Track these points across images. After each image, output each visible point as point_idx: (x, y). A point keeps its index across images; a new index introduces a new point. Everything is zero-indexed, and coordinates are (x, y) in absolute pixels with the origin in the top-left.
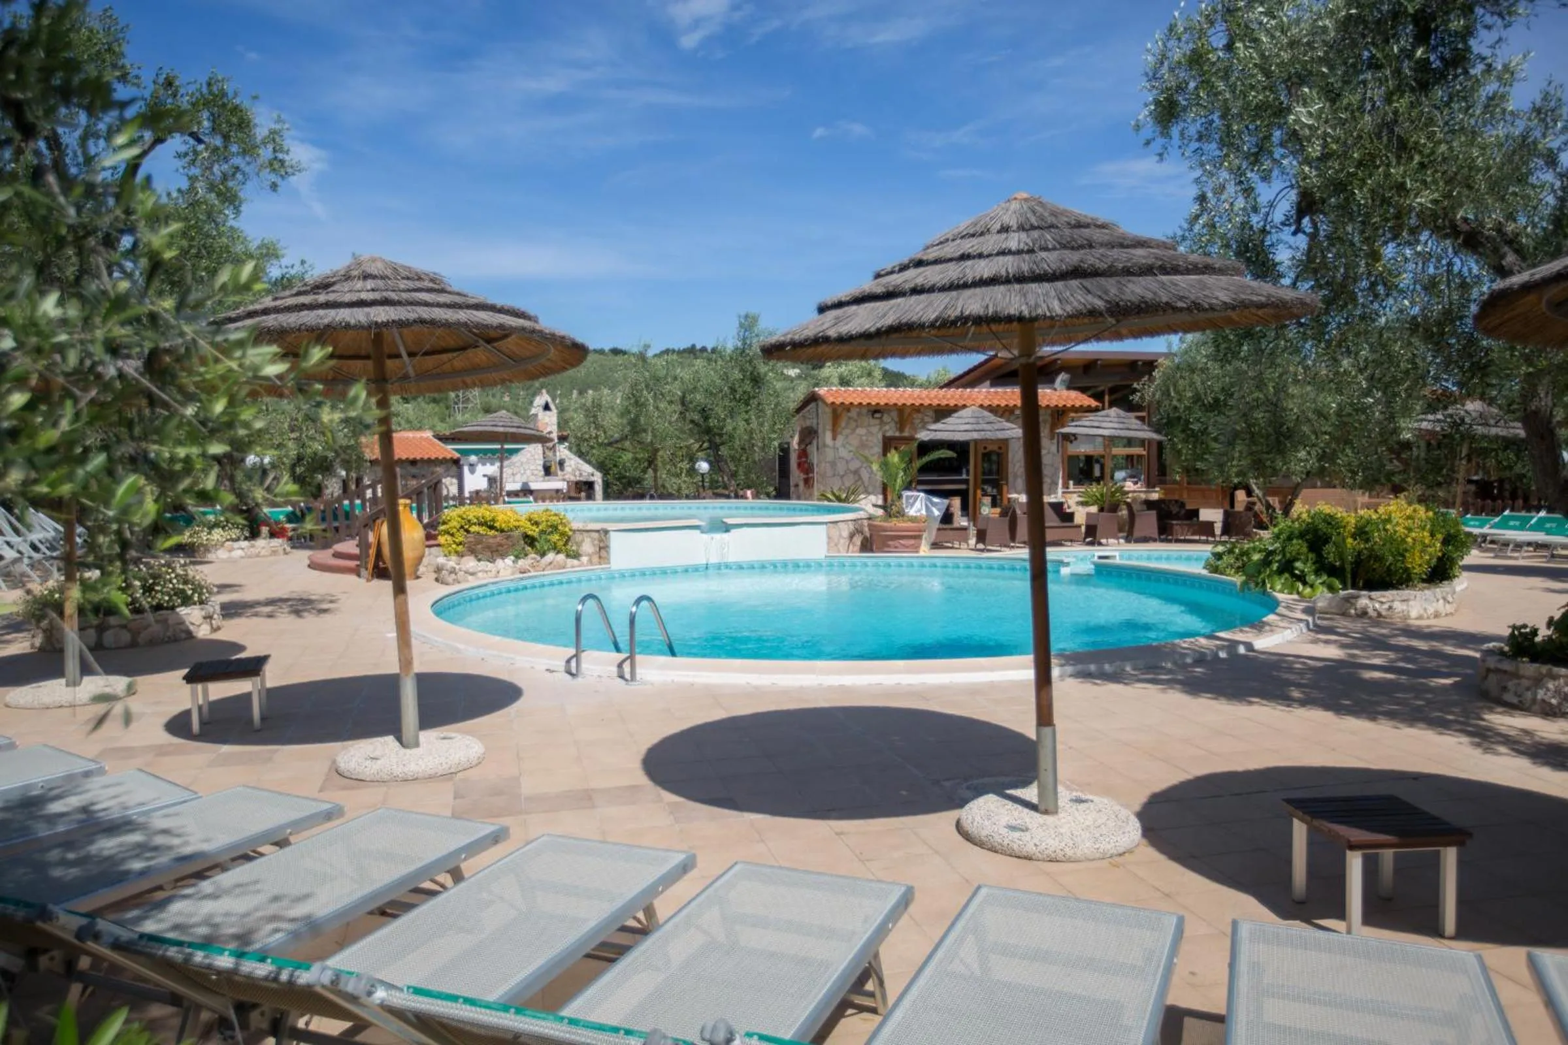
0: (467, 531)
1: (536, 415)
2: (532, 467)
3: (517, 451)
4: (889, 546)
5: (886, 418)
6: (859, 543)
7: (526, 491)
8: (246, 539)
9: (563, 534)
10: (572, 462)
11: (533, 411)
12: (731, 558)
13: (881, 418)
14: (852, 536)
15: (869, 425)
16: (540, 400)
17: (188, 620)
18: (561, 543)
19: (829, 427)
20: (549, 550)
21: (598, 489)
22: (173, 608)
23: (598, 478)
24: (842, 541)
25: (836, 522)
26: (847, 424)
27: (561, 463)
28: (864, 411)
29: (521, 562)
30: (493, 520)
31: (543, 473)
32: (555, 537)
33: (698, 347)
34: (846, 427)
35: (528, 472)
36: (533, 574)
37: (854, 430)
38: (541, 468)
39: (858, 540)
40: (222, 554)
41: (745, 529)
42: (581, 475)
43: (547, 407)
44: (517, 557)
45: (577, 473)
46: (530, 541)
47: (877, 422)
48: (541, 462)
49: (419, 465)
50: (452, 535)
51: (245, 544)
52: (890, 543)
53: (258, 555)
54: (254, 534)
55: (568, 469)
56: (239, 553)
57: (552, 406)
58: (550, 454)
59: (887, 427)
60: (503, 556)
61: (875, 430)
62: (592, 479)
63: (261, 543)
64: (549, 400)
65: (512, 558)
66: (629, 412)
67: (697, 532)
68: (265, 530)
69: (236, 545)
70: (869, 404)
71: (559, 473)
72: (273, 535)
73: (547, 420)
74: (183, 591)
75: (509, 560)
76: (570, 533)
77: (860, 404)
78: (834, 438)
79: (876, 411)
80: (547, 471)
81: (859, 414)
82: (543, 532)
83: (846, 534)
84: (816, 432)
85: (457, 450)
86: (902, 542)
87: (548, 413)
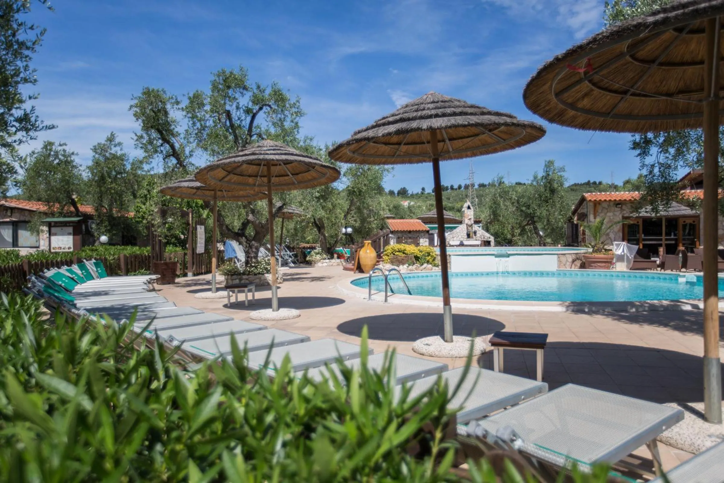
0: (394, 254)
1: (464, 211)
2: (462, 234)
3: (455, 228)
4: (592, 266)
5: (624, 207)
6: (579, 265)
7: (462, 245)
8: (328, 259)
9: (432, 256)
10: (480, 232)
11: (463, 210)
12: (510, 269)
13: (621, 208)
14: (574, 261)
15: (614, 211)
16: (466, 205)
17: (268, 278)
18: (431, 260)
19: (592, 212)
20: (425, 262)
21: (492, 243)
22: (263, 274)
23: (492, 239)
24: (568, 263)
25: (564, 254)
26: (602, 210)
27: (475, 233)
28: (612, 204)
29: (411, 267)
30: (405, 250)
31: (466, 237)
32: (428, 258)
33: (592, 182)
34: (602, 212)
35: (460, 237)
36: (416, 271)
37: (606, 214)
38: (465, 235)
39: (578, 263)
40: (320, 264)
41: (516, 256)
42: (484, 238)
43: (469, 208)
44: (409, 265)
45: (482, 237)
46: (417, 258)
47: (619, 209)
48: (466, 232)
49: (412, 233)
50: (388, 256)
51: (327, 261)
52: (592, 265)
53: (332, 265)
54: (332, 258)
55: (478, 235)
56: (325, 264)
57: (471, 207)
58: (470, 228)
59: (625, 212)
60: (403, 264)
61: (618, 213)
62: (489, 240)
63: (333, 261)
64: (470, 205)
65: (407, 265)
66: (492, 207)
67: (494, 257)
68: (336, 256)
69: (324, 261)
70: (615, 200)
71: (474, 237)
72: (339, 257)
73: (469, 213)
74: (267, 268)
75: (405, 266)
76: (435, 256)
77: (610, 200)
78: (595, 218)
79: (619, 204)
80: (469, 236)
81: (609, 206)
82: (423, 255)
83: (570, 260)
84: (587, 215)
85: (429, 227)
86: (598, 264)
87: (469, 210)
